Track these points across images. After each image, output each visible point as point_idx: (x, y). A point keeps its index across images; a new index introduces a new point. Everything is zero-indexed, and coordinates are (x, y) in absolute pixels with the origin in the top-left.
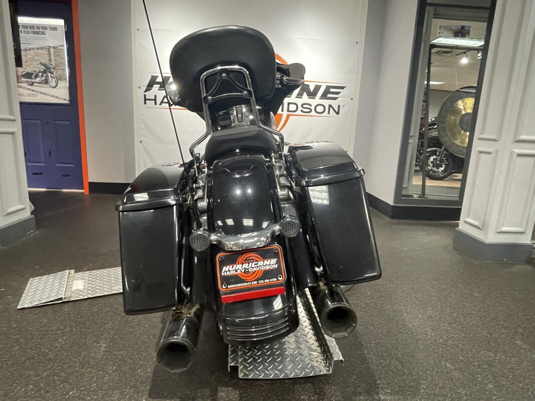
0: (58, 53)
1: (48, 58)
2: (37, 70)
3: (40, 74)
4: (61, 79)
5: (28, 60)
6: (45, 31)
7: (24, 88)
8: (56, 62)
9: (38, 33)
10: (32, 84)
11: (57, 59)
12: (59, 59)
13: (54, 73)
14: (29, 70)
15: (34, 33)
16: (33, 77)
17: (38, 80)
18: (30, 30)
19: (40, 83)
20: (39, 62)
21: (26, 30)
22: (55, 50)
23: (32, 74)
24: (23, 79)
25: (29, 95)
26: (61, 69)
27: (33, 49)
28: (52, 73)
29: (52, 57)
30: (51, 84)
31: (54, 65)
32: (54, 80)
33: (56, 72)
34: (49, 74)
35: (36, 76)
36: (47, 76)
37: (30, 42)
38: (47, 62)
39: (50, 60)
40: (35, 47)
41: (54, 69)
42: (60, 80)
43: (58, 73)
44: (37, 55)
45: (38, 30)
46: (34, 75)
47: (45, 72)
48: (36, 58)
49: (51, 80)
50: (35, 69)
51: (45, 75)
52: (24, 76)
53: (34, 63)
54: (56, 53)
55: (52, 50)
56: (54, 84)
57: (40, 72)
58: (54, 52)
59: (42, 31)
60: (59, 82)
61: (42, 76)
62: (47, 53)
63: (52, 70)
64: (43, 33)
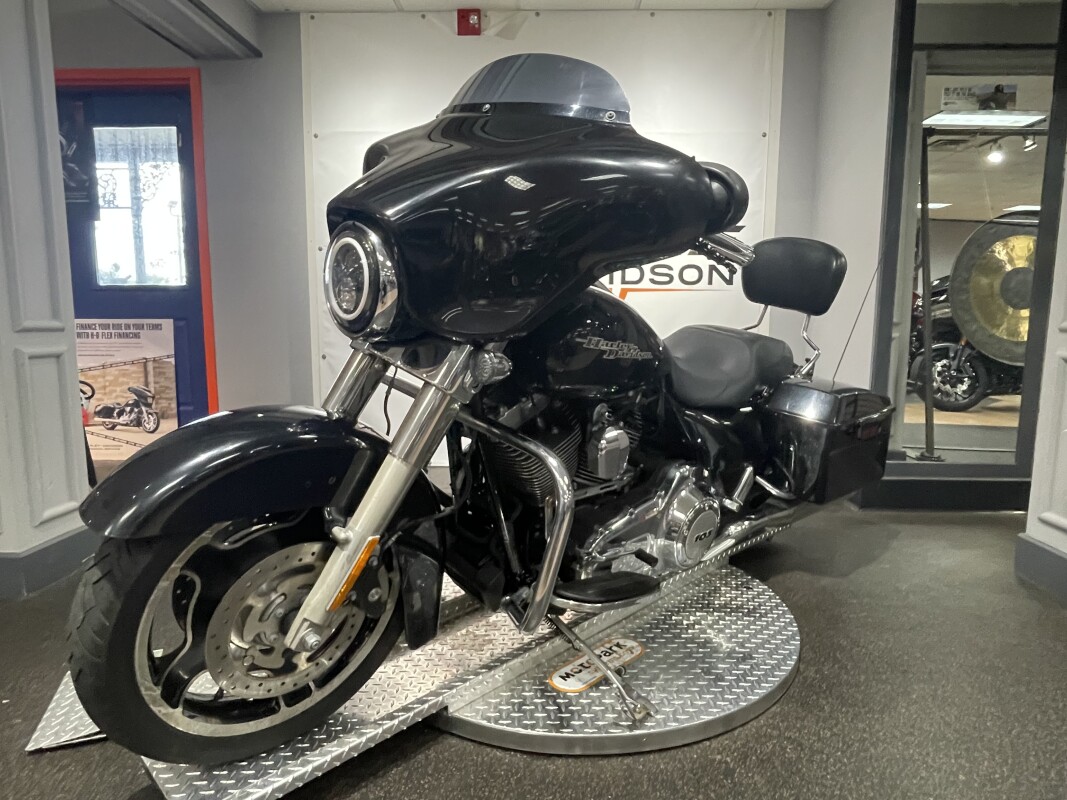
0: (161, 370)
1: (142, 380)
2: (123, 401)
3: (128, 409)
4: (166, 415)
5: (107, 384)
6: (141, 331)
7: (98, 435)
8: (157, 386)
9: (127, 336)
10: (113, 428)
11: (157, 379)
12: (163, 380)
13: (154, 406)
14: (109, 402)
15: (120, 336)
16: (115, 415)
17: (124, 419)
18: (113, 332)
19: (126, 425)
20: (127, 387)
21: (106, 331)
22: (157, 365)
23: (113, 409)
24: (98, 419)
25: (107, 447)
26: (166, 399)
27: (117, 364)
28: (149, 405)
29: (151, 379)
30: (147, 426)
31: (152, 390)
32: (152, 418)
33: (157, 403)
34: (144, 409)
35: (120, 414)
36: (141, 412)
37: (111, 353)
38: (140, 386)
39: (147, 384)
40: (119, 360)
41: (153, 398)
42: (163, 417)
43: (160, 406)
44: (124, 375)
45: (128, 331)
46: (117, 410)
47: (136, 404)
48: (121, 379)
49: (146, 418)
50: (120, 400)
51: (136, 410)
52: (98, 414)
53: (118, 389)
54: (158, 370)
55: (150, 366)
56: (151, 426)
57: (127, 405)
58: (154, 368)
59: (135, 331)
60: (162, 421)
61: (131, 412)
62: (142, 369)
63: (150, 400)
64: (137, 336)
